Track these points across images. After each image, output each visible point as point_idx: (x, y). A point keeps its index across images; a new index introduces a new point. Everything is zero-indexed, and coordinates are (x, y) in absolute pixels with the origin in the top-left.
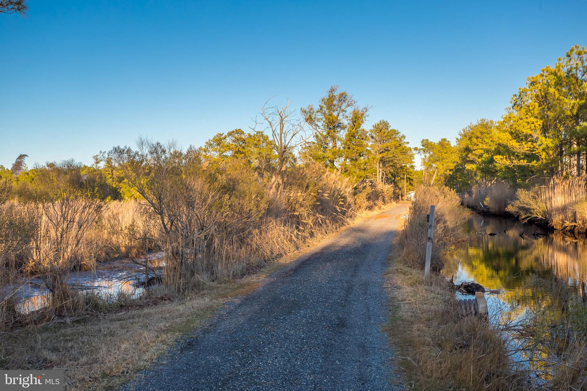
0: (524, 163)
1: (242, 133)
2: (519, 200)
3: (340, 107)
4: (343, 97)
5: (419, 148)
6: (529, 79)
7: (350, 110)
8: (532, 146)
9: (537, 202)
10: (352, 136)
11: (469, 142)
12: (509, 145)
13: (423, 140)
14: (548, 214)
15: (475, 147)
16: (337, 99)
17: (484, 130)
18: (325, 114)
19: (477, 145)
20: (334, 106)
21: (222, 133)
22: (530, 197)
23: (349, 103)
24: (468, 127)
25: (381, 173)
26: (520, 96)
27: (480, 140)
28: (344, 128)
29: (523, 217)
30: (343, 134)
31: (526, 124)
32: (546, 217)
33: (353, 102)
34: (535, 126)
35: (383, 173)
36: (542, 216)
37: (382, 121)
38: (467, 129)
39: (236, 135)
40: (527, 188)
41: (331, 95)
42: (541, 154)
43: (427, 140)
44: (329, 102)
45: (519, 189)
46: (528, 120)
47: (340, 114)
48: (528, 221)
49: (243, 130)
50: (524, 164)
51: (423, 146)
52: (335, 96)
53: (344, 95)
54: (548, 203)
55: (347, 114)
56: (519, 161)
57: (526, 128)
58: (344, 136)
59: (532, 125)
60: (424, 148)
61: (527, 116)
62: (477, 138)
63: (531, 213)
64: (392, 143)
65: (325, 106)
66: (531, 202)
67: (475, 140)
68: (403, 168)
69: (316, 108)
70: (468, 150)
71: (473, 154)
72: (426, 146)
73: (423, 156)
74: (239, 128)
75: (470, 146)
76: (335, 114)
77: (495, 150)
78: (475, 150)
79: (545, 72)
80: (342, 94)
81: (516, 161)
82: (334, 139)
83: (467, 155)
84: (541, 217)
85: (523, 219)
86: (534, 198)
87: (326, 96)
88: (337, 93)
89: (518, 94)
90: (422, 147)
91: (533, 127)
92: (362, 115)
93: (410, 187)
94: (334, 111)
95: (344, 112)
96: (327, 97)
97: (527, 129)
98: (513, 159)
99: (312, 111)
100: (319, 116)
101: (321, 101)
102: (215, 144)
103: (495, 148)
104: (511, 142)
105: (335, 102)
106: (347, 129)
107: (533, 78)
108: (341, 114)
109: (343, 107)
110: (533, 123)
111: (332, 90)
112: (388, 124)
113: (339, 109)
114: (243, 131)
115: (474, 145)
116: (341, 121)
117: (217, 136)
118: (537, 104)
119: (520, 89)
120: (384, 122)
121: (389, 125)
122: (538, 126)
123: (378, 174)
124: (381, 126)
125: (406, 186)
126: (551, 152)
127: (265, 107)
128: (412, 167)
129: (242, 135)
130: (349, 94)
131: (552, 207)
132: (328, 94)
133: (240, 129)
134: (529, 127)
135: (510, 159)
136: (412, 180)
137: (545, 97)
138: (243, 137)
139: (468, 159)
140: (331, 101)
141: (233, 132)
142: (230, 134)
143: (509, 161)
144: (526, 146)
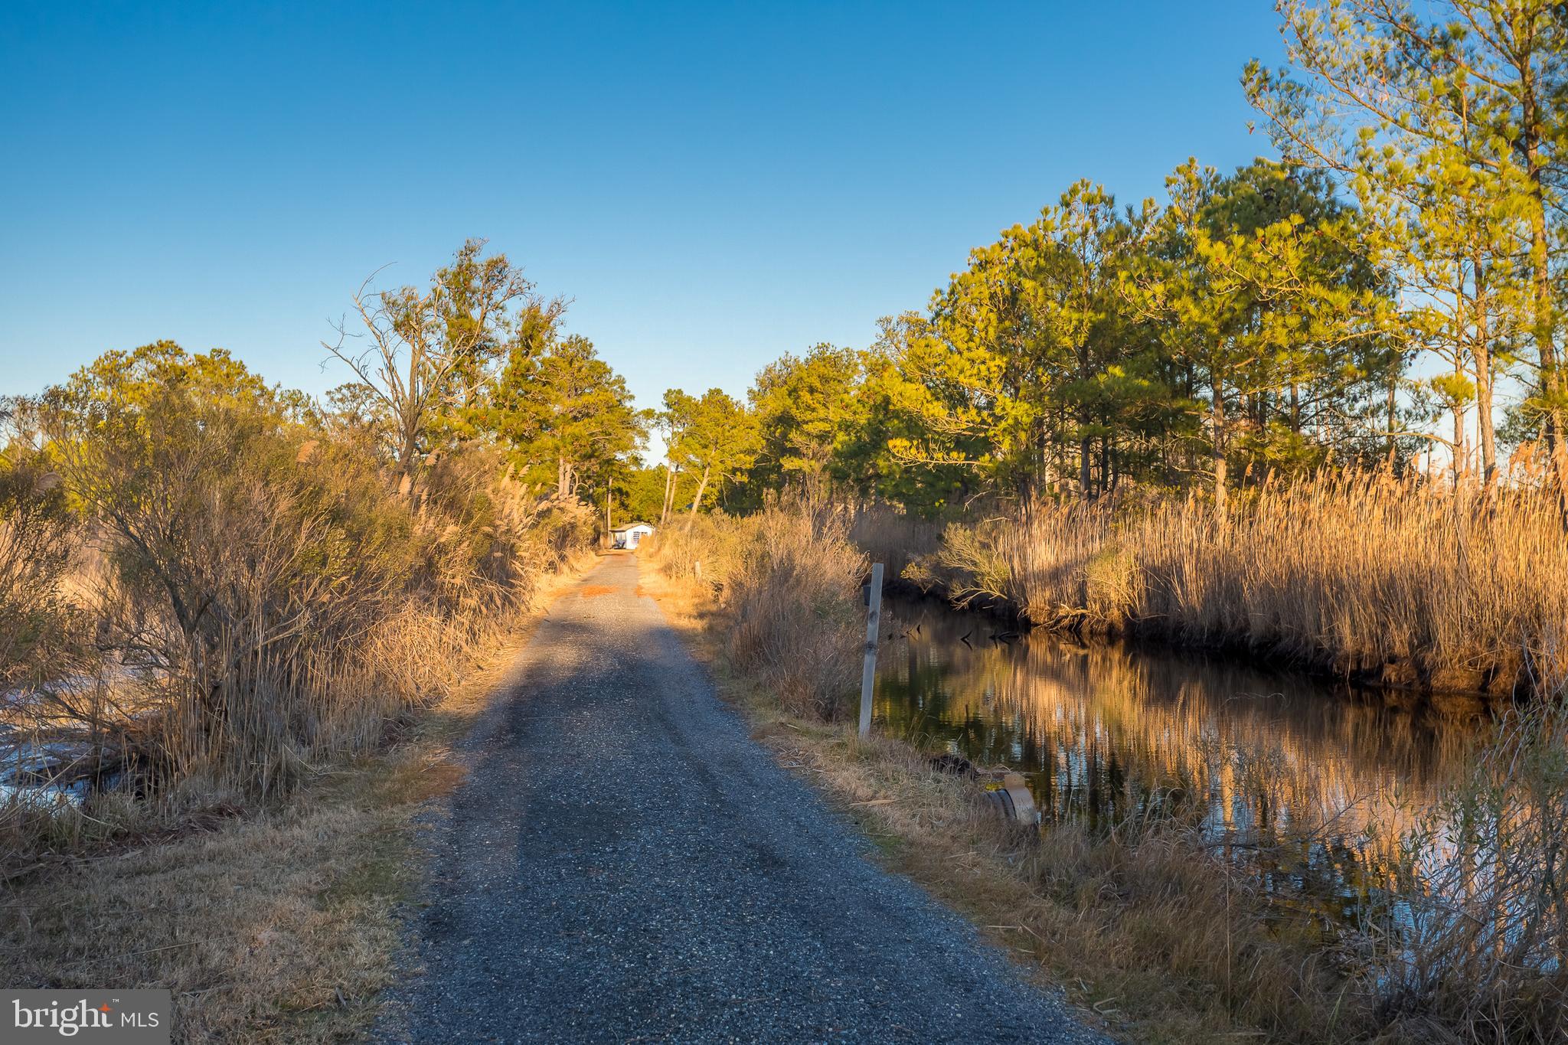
0: (957, 458)
1: (179, 352)
2: (950, 551)
3: (489, 297)
4: (497, 270)
5: (657, 412)
6: (973, 254)
7: (515, 308)
8: (979, 420)
9: (990, 557)
10: (519, 376)
11: (789, 402)
12: (925, 413)
13: (669, 391)
14: (1017, 587)
15: (808, 416)
16: (482, 274)
17: (830, 372)
18: (446, 312)
19: (814, 410)
20: (474, 293)
21: (121, 352)
22: (977, 544)
23: (514, 288)
24: (778, 363)
25: (568, 475)
26: (952, 293)
27: (818, 395)
28: (497, 353)
29: (958, 593)
30: (495, 368)
31: (968, 365)
32: (1009, 594)
33: (525, 285)
34: (989, 369)
35: (573, 475)
36: (1002, 591)
37: (574, 337)
38: (778, 368)
39: (160, 358)
40: (969, 520)
41: (466, 263)
42: (1001, 438)
43: (680, 392)
44: (460, 282)
45: (950, 524)
46: (972, 355)
47: (488, 315)
48: (971, 603)
49: (180, 342)
50: (961, 462)
51: (668, 405)
52: (475, 266)
53: (501, 265)
54: (1016, 561)
55: (507, 316)
56: (948, 454)
57: (968, 373)
58: (499, 375)
59: (983, 367)
60: (670, 411)
61: (971, 344)
62: (812, 390)
63: (977, 585)
64: (600, 397)
65: (446, 292)
66: (978, 558)
67: (806, 396)
68: (613, 464)
69: (423, 294)
70: (785, 420)
71: (802, 432)
72: (676, 407)
73: (668, 434)
74: (170, 339)
75: (794, 412)
76: (476, 314)
77: (869, 424)
78: (807, 423)
79: (1011, 238)
80: (496, 262)
81: (940, 455)
82: (471, 380)
83: (784, 436)
84: (998, 594)
85: (958, 600)
86: (985, 546)
87: (451, 263)
88: (480, 260)
89: (947, 290)
90: (665, 410)
91: (984, 373)
92: (549, 320)
93: (621, 512)
94: (472, 306)
95: (500, 311)
96: (455, 268)
97: (971, 376)
98: (934, 450)
99: (411, 303)
100: (431, 317)
101: (437, 278)
102: (98, 379)
103: (869, 419)
104: (930, 406)
105: (476, 283)
106: (508, 355)
107: (983, 251)
108: (491, 315)
109: (497, 297)
110: (984, 363)
111: (469, 250)
112: (591, 346)
113: (485, 301)
114: (180, 346)
115: (806, 410)
116: (493, 335)
117: (106, 357)
118: (993, 317)
119: (953, 277)
120: (581, 341)
121: (594, 348)
122: (995, 369)
123: (561, 477)
124: (571, 351)
125: (612, 511)
126: (1023, 436)
127: (365, 292)
128: (637, 460)
129: (178, 358)
130: (514, 263)
131: (1025, 570)
132: (456, 261)
133: (172, 342)
134: (975, 371)
135: (927, 450)
136: (627, 494)
137: (1013, 298)
138: (180, 364)
139: (788, 445)
140: (465, 280)
141: (151, 348)
142: (141, 354)
143: (924, 455)
144: (964, 418)
